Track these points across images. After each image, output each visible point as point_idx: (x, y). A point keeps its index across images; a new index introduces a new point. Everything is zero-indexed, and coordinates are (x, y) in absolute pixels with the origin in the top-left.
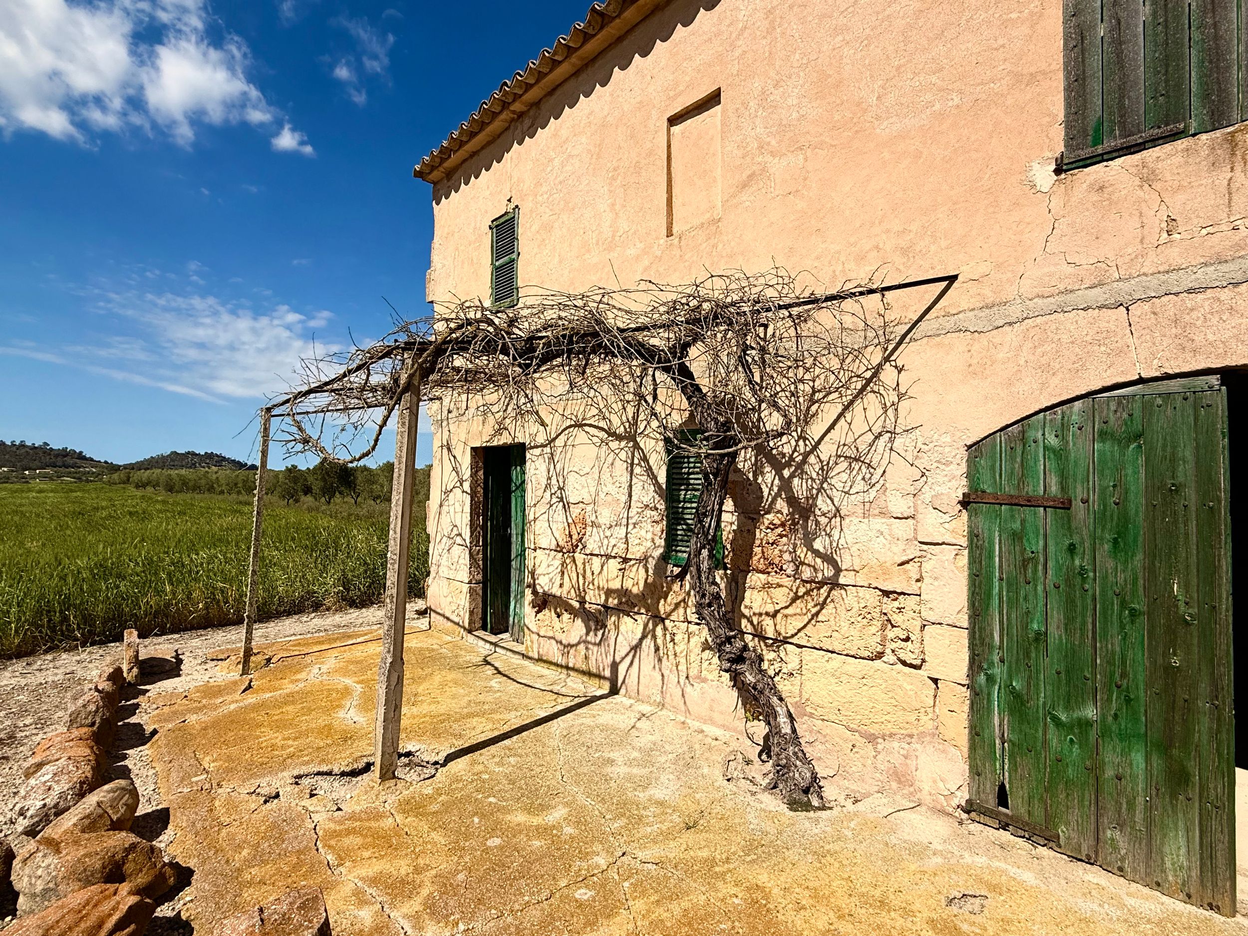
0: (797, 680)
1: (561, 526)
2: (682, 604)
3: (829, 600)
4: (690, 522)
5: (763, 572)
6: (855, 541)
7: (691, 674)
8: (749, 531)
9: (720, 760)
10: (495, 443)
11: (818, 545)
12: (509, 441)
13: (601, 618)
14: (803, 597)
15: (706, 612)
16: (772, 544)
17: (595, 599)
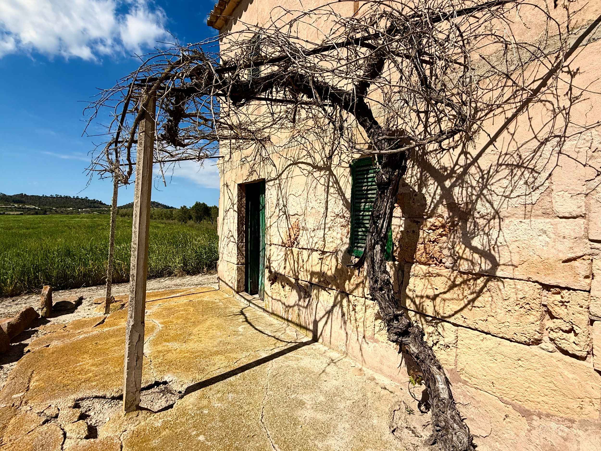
0: (453, 351)
1: (285, 230)
2: (361, 285)
3: (485, 289)
4: (368, 225)
5: (425, 264)
6: (515, 239)
7: (367, 335)
8: (414, 231)
9: (387, 410)
10: (250, 180)
11: (476, 242)
12: (257, 178)
13: (308, 290)
14: (460, 285)
15: (378, 294)
16: (433, 242)
17: (304, 278)
